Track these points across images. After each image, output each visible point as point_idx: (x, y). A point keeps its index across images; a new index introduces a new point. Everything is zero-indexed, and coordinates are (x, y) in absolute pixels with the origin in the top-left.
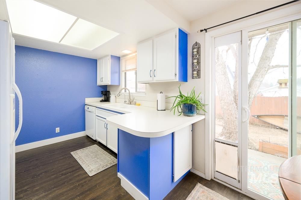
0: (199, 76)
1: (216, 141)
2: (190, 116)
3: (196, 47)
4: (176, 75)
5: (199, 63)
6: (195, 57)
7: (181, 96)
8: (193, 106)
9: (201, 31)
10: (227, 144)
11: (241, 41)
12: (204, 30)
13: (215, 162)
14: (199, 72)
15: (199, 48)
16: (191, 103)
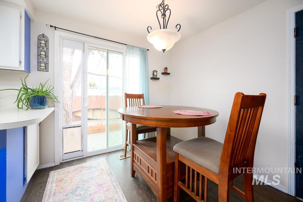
0: (46, 69)
1: (64, 128)
2: (41, 109)
3: (43, 39)
4: (20, 62)
5: (46, 56)
6: (41, 49)
7: (26, 89)
8: (46, 98)
9: (51, 26)
10: (73, 127)
11: (84, 50)
12: (54, 27)
13: (63, 147)
14: (46, 65)
15: (47, 42)
16: (43, 94)
